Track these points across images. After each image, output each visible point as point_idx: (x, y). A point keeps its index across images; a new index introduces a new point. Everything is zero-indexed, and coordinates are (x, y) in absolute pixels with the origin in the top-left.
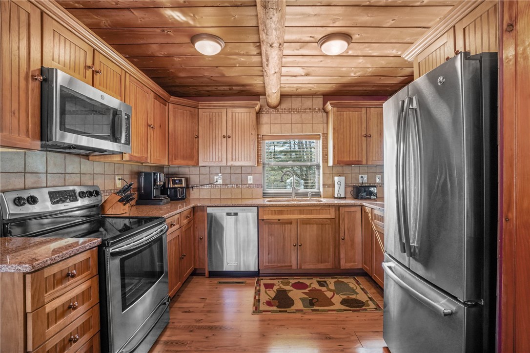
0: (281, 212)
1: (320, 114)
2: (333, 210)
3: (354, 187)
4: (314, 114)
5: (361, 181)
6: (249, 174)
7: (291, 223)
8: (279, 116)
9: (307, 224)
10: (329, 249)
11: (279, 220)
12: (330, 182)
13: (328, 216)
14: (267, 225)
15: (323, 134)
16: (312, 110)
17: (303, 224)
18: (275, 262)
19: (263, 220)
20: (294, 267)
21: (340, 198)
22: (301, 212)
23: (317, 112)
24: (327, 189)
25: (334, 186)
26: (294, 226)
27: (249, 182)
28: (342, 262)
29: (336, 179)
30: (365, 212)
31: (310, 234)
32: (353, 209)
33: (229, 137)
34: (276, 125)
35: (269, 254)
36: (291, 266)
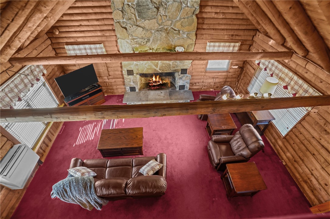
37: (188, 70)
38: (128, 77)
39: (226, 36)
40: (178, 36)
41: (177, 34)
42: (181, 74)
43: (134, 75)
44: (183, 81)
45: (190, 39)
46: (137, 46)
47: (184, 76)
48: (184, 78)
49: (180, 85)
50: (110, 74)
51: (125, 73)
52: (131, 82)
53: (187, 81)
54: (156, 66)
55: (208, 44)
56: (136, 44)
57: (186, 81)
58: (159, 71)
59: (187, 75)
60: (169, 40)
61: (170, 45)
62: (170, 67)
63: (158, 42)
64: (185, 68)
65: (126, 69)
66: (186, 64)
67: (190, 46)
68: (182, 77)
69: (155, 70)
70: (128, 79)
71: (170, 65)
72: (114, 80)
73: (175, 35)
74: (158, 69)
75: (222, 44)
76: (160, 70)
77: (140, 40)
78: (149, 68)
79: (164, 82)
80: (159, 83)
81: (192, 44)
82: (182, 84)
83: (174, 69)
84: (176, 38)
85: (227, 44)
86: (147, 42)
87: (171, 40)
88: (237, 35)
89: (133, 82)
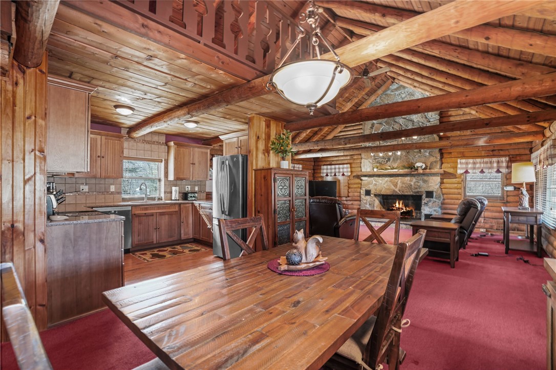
0: (146, 209)
1: (163, 147)
2: (177, 207)
3: (183, 193)
4: (160, 146)
5: (187, 190)
6: (112, 184)
7: (153, 215)
8: (135, 144)
9: (162, 215)
10: (175, 230)
11: (145, 214)
12: (169, 190)
13: (174, 210)
14: (137, 218)
15: (165, 160)
16: (159, 143)
17: (160, 215)
18: (142, 241)
19: (135, 214)
20: (155, 242)
21: (176, 200)
22: (159, 208)
23: (161, 145)
24: (167, 195)
25: (171, 193)
26: (154, 217)
27: (111, 191)
28: (182, 236)
29: (174, 188)
30: (195, 206)
31: (165, 220)
32: (187, 205)
33: (103, 157)
34: (133, 151)
35: (138, 236)
36: (153, 242)
37: (434, 193)
38: (365, 198)
39: (483, 152)
40: (420, 155)
41: (418, 152)
42: (426, 197)
43: (372, 195)
44: (430, 208)
45: (433, 156)
46: (378, 165)
47: (430, 201)
48: (430, 204)
49: (426, 213)
50: (349, 195)
51: (363, 192)
52: (367, 204)
53: (435, 209)
54: (396, 185)
55: (459, 161)
56: (377, 163)
57: (433, 209)
58: (398, 192)
59: (434, 199)
60: (409, 158)
61: (410, 163)
62: (411, 188)
63: (399, 161)
64: (430, 190)
65: (364, 189)
66: (432, 185)
67: (435, 164)
68: (427, 202)
69: (394, 191)
70: (365, 200)
71: (411, 185)
72: (351, 202)
73: (415, 154)
74: (397, 190)
75: (478, 160)
76: (399, 190)
77: (381, 160)
78: (388, 188)
79: (408, 209)
80: (402, 211)
81: (436, 162)
82: (428, 213)
83: (416, 190)
84: (417, 156)
85: (486, 160)
86: (387, 161)
87: (411, 158)
88: (501, 150)
89: (370, 204)
